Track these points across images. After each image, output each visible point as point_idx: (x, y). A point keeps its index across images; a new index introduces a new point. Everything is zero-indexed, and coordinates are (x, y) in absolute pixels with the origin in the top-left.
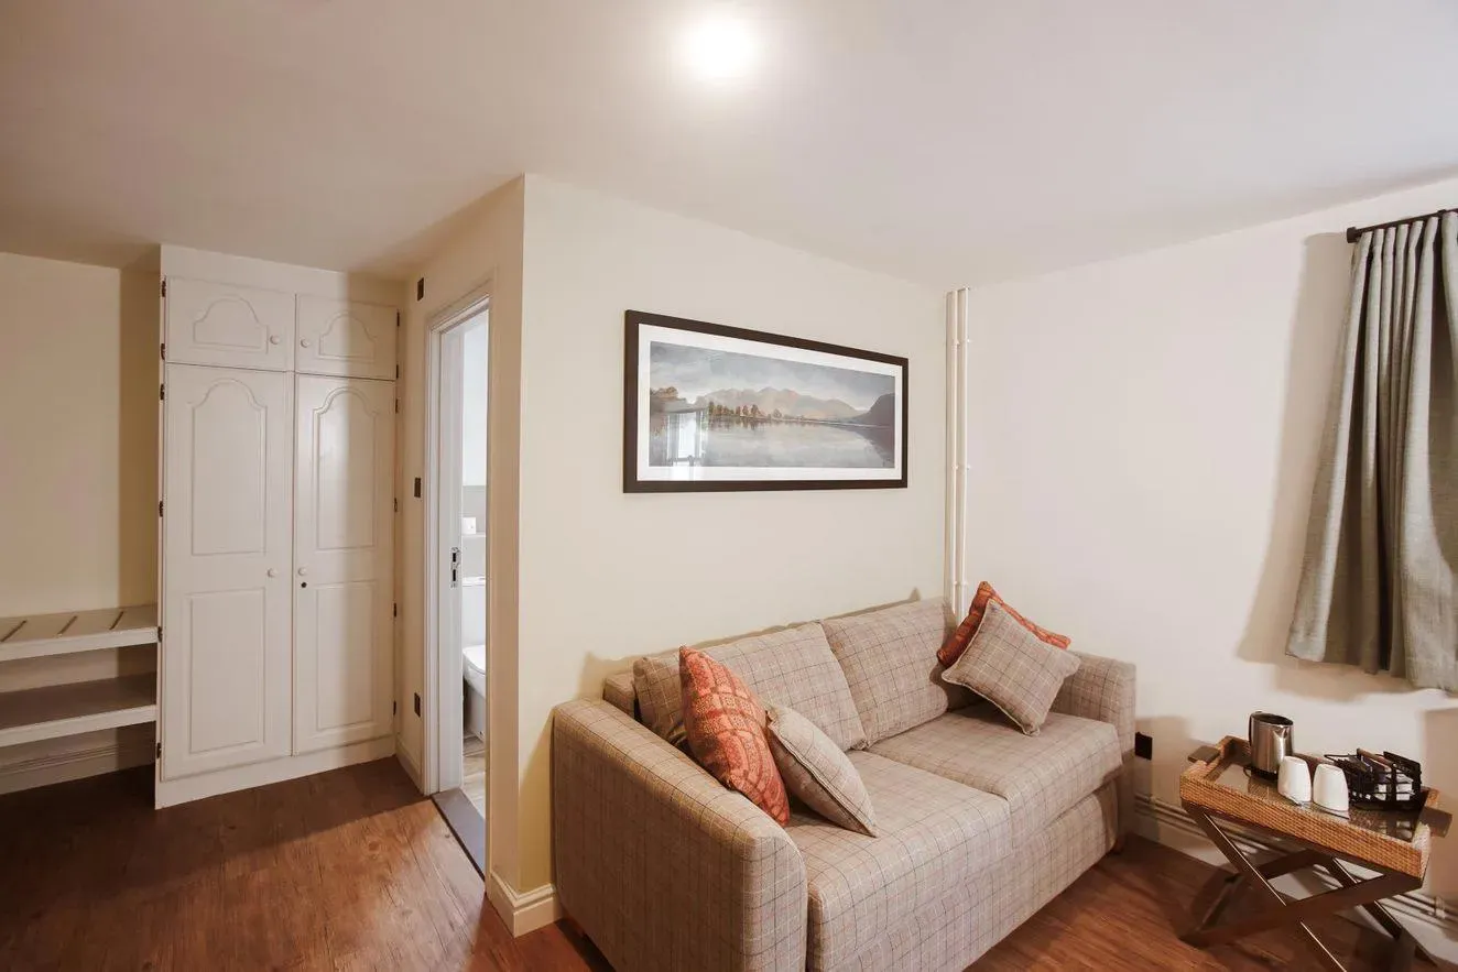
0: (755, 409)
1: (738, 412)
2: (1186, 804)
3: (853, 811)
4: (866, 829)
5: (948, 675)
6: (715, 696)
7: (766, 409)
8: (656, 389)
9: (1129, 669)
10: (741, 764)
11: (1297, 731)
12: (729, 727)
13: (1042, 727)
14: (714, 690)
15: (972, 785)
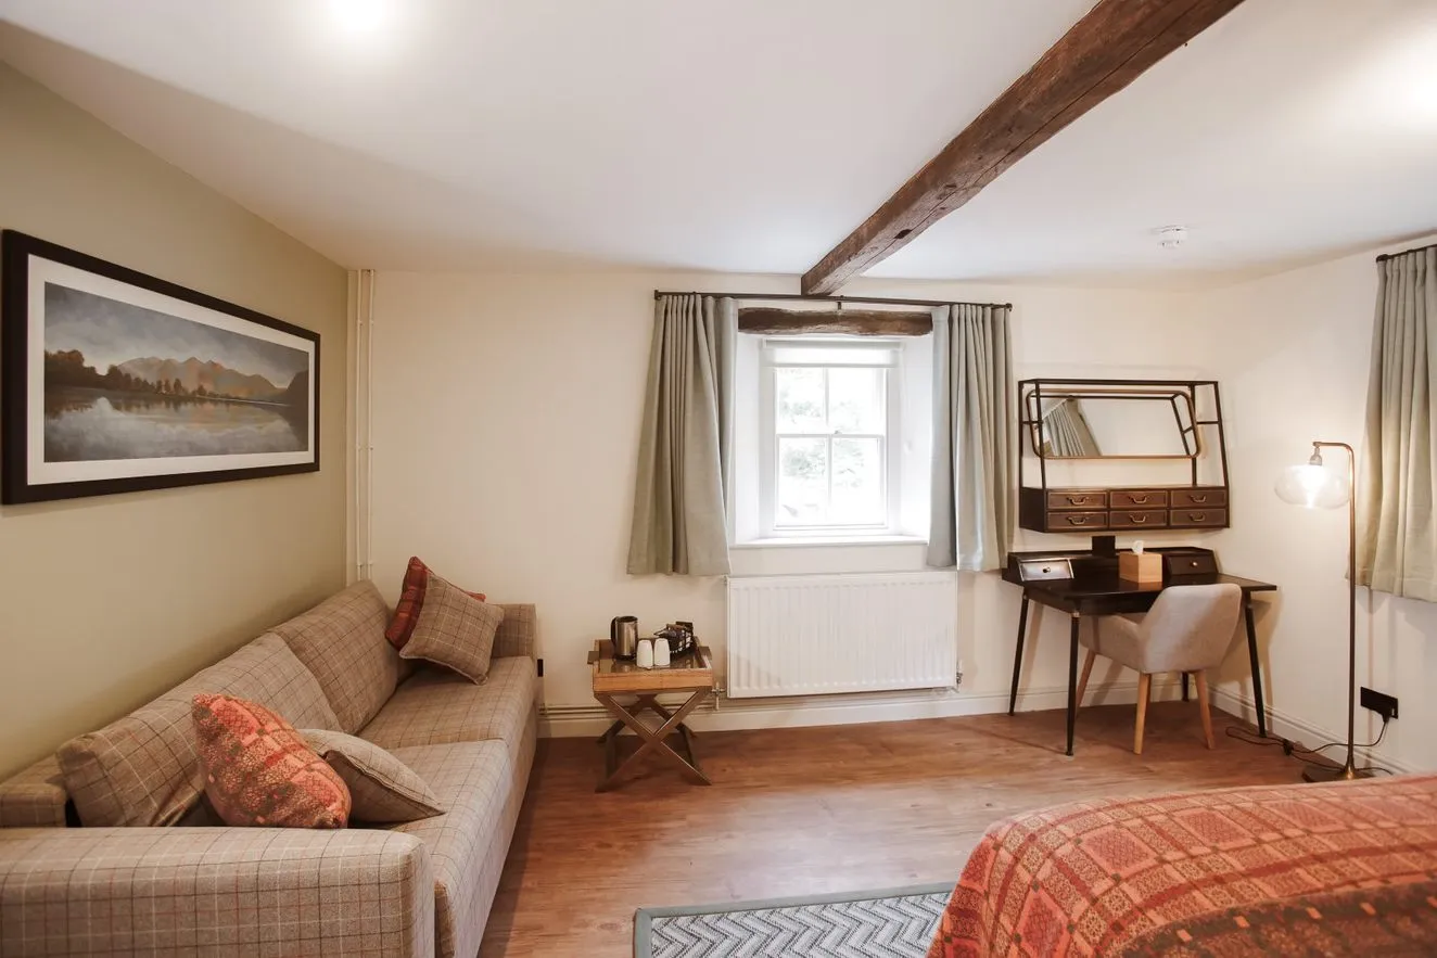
0: (178, 383)
1: (160, 387)
2: (598, 695)
3: (419, 800)
4: (436, 810)
5: (405, 653)
6: (267, 738)
7: (190, 386)
8: (53, 352)
9: (531, 610)
10: (336, 797)
11: (640, 624)
12: (301, 765)
13: (488, 674)
14: (262, 732)
15: (470, 739)
